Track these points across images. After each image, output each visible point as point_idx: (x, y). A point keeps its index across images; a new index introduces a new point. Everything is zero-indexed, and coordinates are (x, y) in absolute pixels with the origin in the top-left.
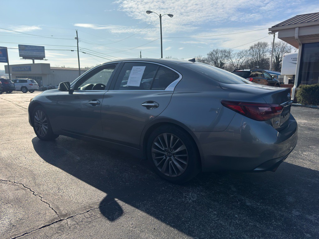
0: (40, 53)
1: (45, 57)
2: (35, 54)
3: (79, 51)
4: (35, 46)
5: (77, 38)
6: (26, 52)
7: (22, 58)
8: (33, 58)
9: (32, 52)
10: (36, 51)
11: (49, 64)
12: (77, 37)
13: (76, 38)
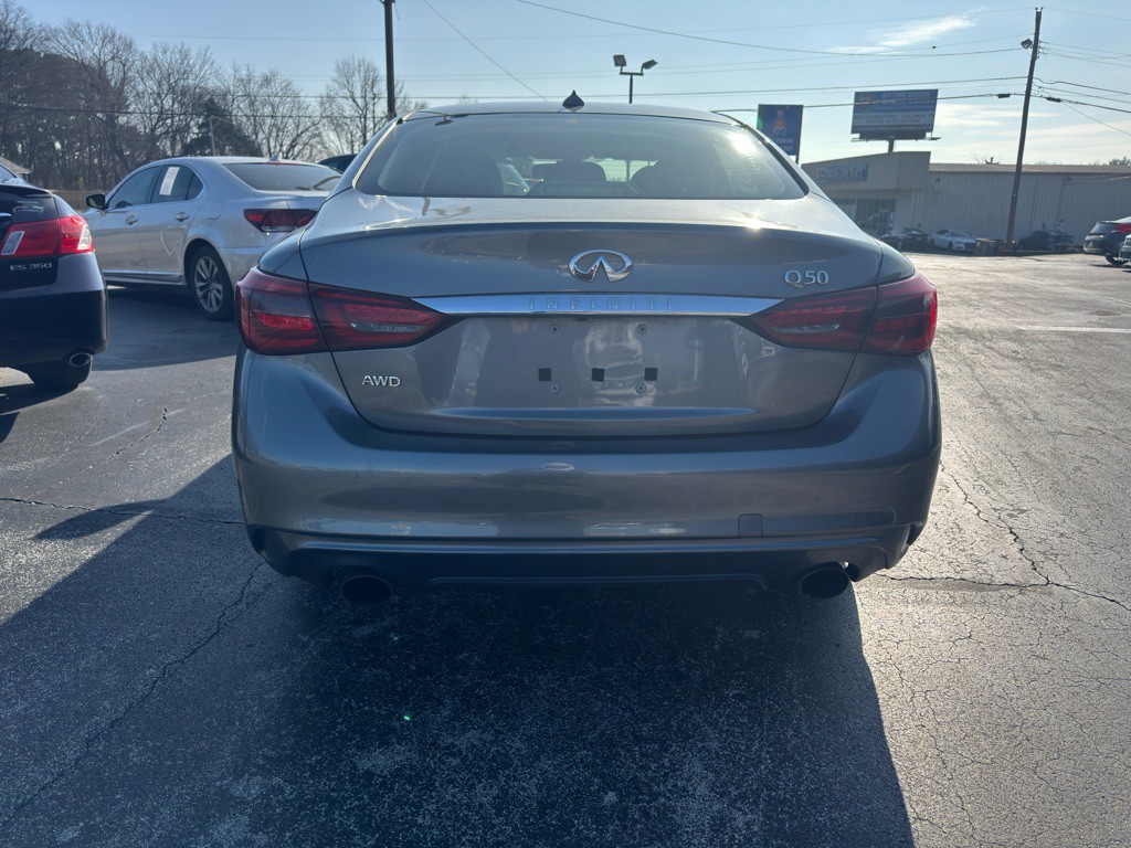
0: (919, 116)
1: (931, 130)
2: (900, 119)
3: (1032, 93)
4: (907, 92)
5: (1033, 45)
6: (874, 114)
7: (857, 136)
8: (891, 135)
9: (892, 114)
10: (905, 110)
11: (928, 154)
12: (1032, 38)
13: (1026, 43)
